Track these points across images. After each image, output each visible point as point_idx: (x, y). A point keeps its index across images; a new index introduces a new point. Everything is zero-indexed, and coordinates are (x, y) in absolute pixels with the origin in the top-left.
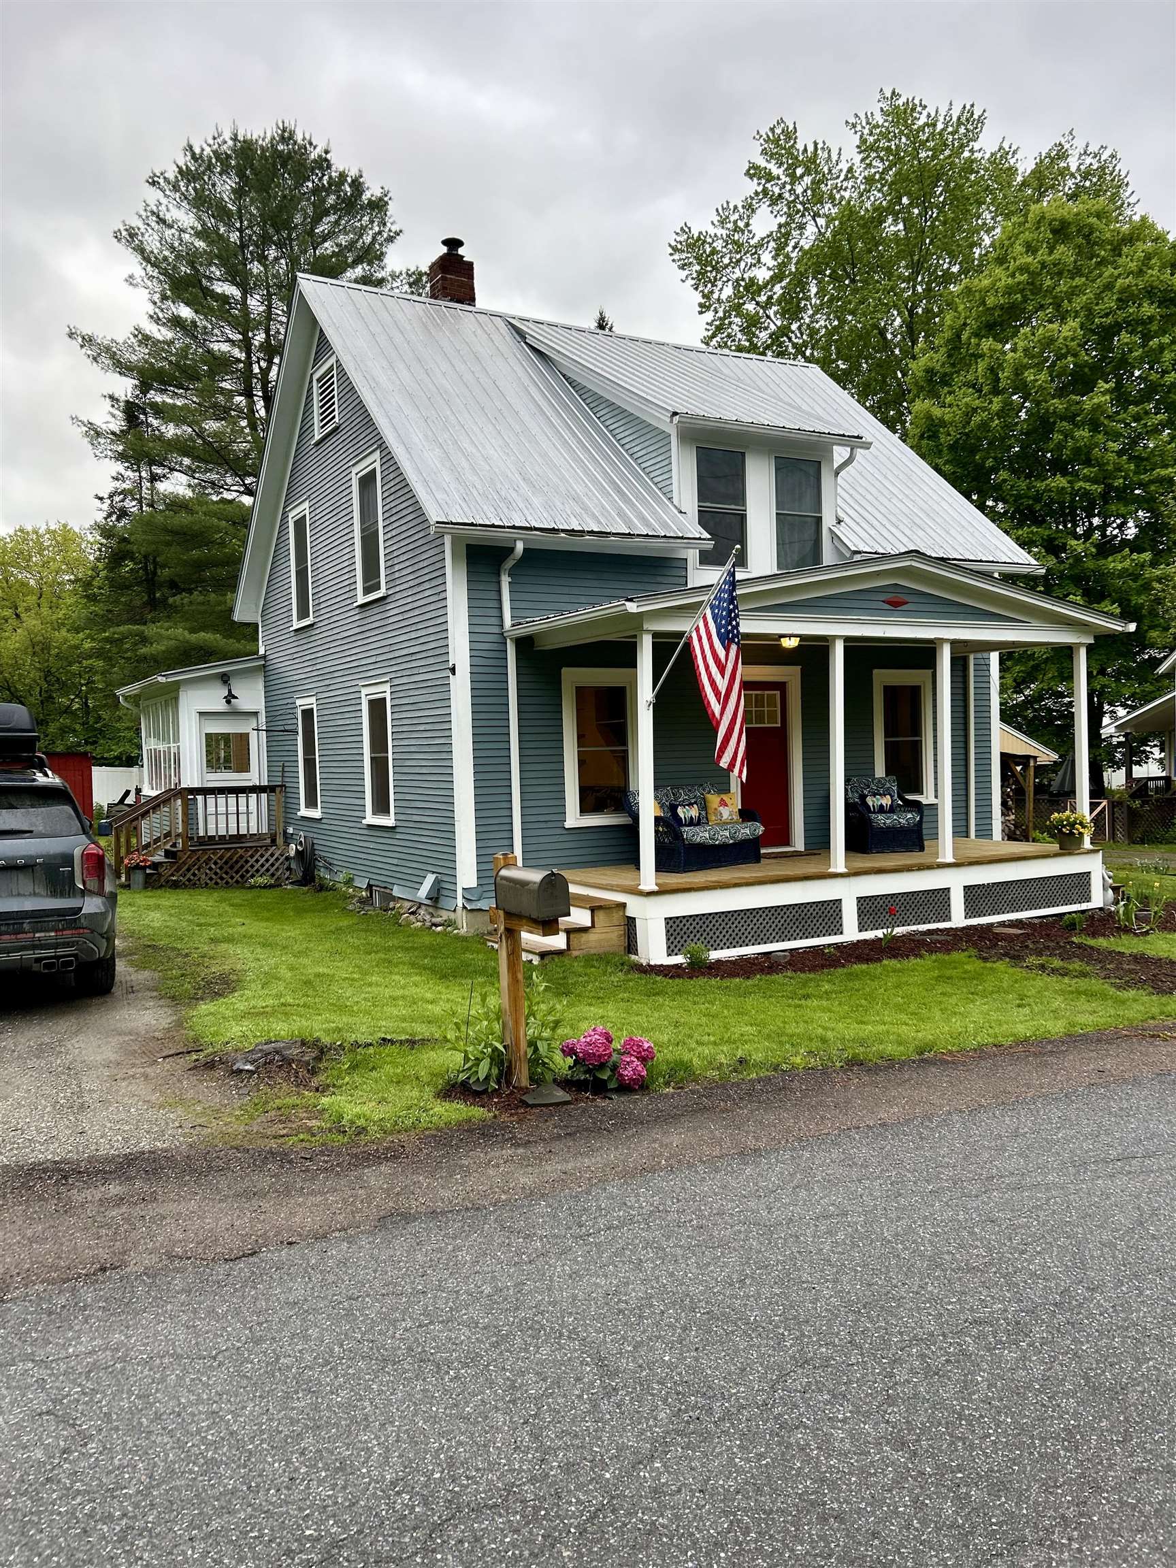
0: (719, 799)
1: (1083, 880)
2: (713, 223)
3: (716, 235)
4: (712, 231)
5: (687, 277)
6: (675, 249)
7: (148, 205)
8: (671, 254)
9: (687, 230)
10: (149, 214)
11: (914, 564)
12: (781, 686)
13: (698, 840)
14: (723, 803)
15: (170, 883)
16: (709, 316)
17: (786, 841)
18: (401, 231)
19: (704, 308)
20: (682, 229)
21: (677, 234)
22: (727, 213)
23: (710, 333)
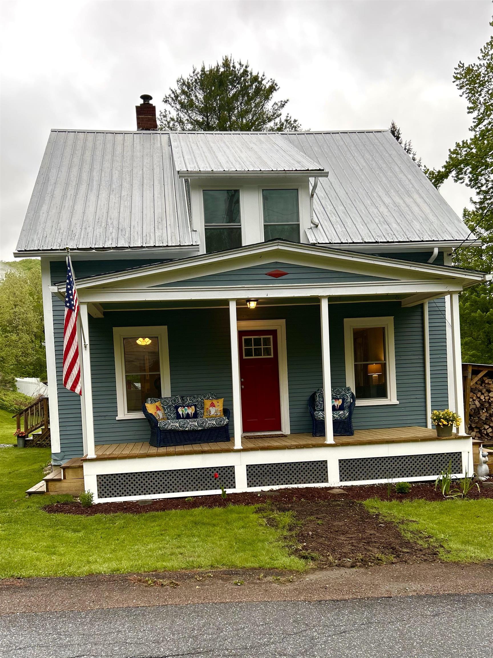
0: (210, 403)
1: (457, 457)
2: (479, 58)
3: (480, 65)
4: (478, 62)
5: (463, 93)
6: (457, 78)
7: (162, 113)
8: (454, 82)
9: (462, 65)
10: (162, 117)
11: (280, 247)
12: (274, 333)
13: (170, 427)
14: (213, 405)
15: (38, 445)
16: (475, 114)
17: (278, 427)
18: (288, 100)
19: (471, 110)
20: (459, 66)
21: (456, 69)
22: (487, 51)
23: (475, 124)
